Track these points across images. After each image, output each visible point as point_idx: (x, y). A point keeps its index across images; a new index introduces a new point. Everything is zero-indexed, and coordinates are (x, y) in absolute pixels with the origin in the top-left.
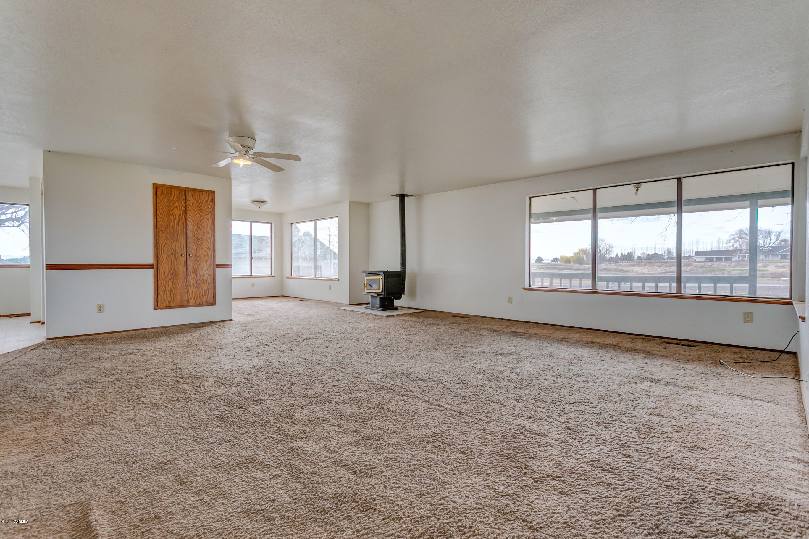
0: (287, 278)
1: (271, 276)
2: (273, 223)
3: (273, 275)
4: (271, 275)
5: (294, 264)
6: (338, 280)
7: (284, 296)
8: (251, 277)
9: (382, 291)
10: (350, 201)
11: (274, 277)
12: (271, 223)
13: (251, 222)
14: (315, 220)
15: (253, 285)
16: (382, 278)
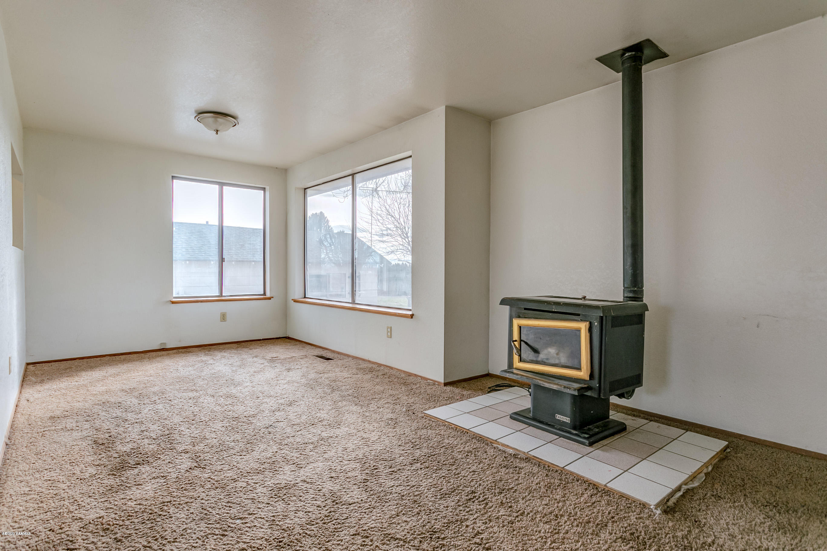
0: (295, 301)
1: (264, 297)
2: (267, 188)
3: (268, 295)
4: (265, 294)
5: (311, 271)
6: (412, 316)
7: (288, 338)
8: (220, 299)
9: (592, 376)
10: (447, 107)
11: (269, 299)
12: (264, 189)
13: (222, 185)
14: (353, 175)
15: (223, 317)
16: (590, 330)
